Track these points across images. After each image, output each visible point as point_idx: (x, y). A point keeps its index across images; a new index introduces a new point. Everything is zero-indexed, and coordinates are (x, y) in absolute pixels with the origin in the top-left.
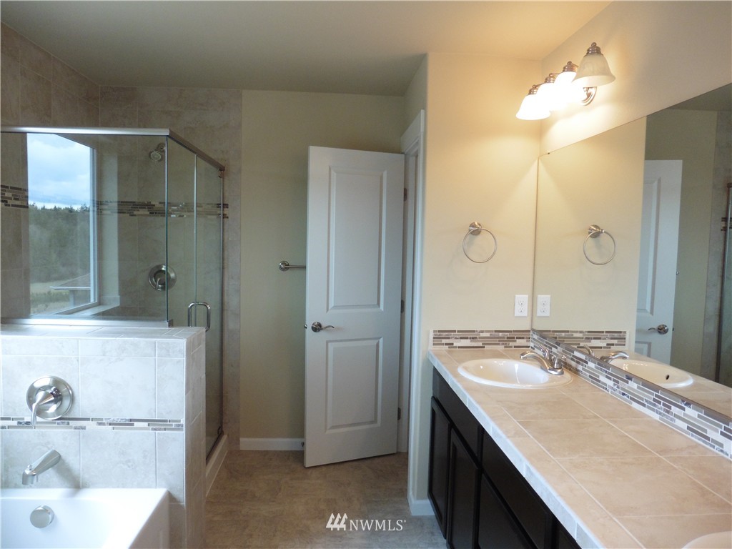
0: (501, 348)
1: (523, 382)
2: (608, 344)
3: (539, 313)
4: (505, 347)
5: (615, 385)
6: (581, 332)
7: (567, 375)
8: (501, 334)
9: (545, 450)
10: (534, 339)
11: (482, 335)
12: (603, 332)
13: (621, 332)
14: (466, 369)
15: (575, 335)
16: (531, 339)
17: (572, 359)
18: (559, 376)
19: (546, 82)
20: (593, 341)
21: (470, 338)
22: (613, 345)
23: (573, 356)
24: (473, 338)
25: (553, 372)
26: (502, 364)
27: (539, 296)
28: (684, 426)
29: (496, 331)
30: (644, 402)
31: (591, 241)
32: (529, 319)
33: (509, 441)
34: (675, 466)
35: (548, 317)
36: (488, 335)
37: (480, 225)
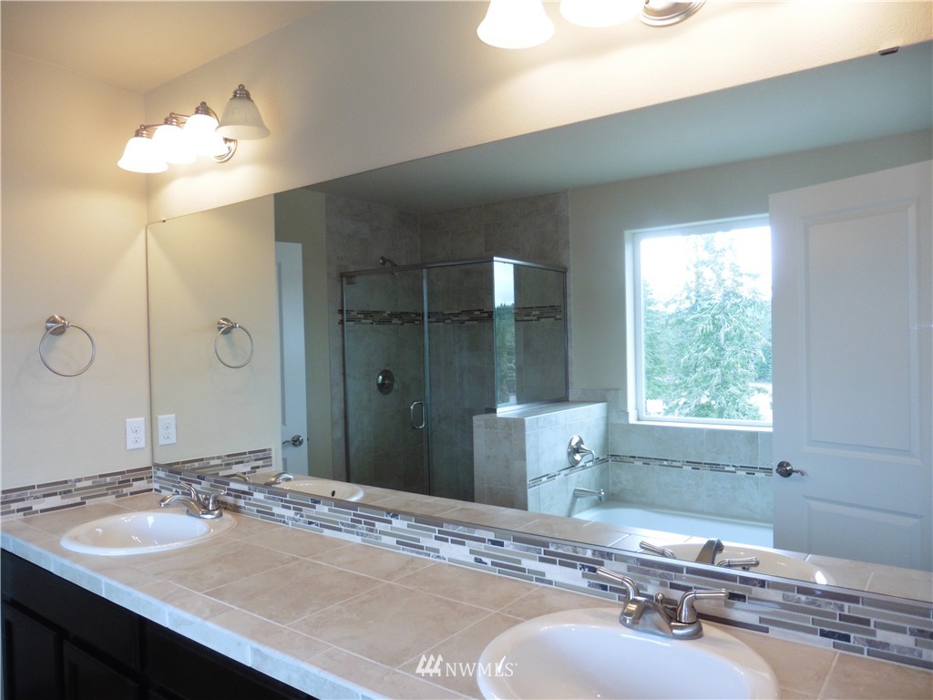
0: (110, 499)
1: (162, 542)
2: (253, 468)
3: (162, 441)
4: (117, 497)
5: (296, 514)
6: (219, 458)
7: (227, 515)
8: (108, 479)
9: (265, 619)
10: (159, 478)
11: (79, 485)
12: (245, 453)
13: (264, 450)
14: (76, 539)
15: (213, 463)
16: (153, 479)
17: (228, 494)
18: (217, 520)
19: (166, 123)
20: (234, 467)
21: (60, 493)
22: (258, 467)
23: (229, 489)
24: (65, 492)
25: (209, 516)
26: (127, 520)
27: (160, 417)
28: (392, 541)
29: (101, 476)
30: (340, 526)
31: (222, 339)
32: (148, 451)
33: (210, 625)
34: (410, 588)
35: (173, 444)
36: (89, 483)
37: (62, 318)
